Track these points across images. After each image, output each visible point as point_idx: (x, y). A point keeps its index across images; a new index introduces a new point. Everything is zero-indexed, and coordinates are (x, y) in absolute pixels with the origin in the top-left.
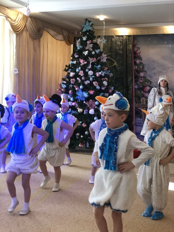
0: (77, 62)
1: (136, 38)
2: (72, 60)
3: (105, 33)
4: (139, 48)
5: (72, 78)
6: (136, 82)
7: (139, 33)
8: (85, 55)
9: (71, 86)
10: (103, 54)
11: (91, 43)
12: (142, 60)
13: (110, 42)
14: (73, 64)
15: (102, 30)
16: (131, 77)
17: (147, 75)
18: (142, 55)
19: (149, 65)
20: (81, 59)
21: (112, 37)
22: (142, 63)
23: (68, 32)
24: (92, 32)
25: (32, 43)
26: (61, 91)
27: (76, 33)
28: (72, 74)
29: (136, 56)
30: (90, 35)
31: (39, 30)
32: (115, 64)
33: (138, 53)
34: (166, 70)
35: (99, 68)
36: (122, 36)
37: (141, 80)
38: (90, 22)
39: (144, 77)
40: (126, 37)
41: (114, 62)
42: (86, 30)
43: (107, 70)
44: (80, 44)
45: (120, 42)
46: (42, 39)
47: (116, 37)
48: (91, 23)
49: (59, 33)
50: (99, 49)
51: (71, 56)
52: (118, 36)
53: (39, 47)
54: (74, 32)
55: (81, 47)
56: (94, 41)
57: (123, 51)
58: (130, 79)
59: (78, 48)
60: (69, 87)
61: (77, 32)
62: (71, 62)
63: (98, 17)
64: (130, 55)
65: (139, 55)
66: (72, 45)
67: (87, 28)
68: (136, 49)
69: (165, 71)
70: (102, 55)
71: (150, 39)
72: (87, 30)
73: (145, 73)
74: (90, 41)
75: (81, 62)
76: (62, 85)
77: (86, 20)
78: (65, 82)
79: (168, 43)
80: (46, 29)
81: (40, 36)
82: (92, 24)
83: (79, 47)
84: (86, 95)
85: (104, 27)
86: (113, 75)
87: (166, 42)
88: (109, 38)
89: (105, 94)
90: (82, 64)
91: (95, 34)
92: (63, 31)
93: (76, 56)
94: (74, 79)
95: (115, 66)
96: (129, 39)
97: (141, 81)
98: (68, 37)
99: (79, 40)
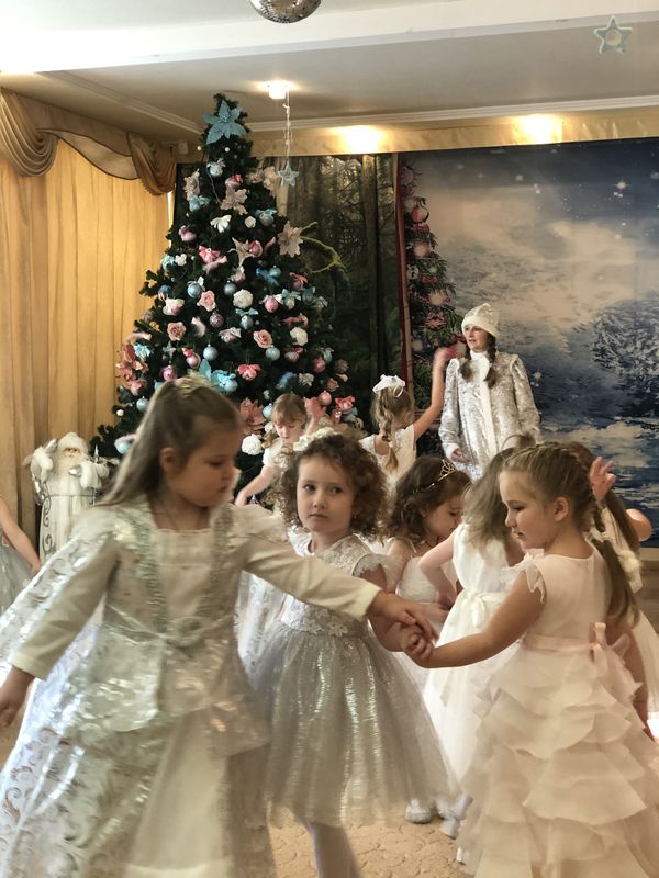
0: (188, 260)
1: (409, 164)
2: (172, 253)
3: (294, 145)
4: (423, 200)
5: (174, 319)
6: (416, 329)
7: (422, 146)
8: (221, 230)
9: (171, 350)
10: (288, 225)
11: (241, 187)
12: (433, 244)
13: (312, 181)
14: (174, 268)
15: (281, 134)
16: (397, 309)
17: (457, 298)
18: (433, 225)
19: (462, 262)
20: (206, 246)
21: (321, 160)
22: (436, 256)
23: (151, 146)
24: (243, 142)
25: (13, 189)
26: (134, 370)
27: (184, 148)
28: (172, 305)
29: (413, 229)
30: (236, 157)
31: (40, 141)
32: (336, 260)
33: (419, 219)
34: (528, 281)
35: (273, 281)
36: (359, 158)
37: (435, 318)
38: (232, 105)
39: (446, 309)
40: (372, 158)
41: (329, 255)
42: (219, 137)
43: (305, 285)
44: (198, 190)
45: (352, 178)
46: (51, 175)
47: (335, 163)
48: (237, 112)
49: (116, 151)
50: (274, 206)
51: (168, 237)
52: (343, 157)
53: (43, 203)
54: (177, 145)
55: (203, 200)
56: (253, 177)
57: (362, 212)
58: (392, 316)
59: (193, 207)
60: (162, 353)
61: (185, 145)
62: (166, 260)
63: (261, 87)
64: (389, 228)
65: (423, 228)
66: (170, 195)
67: (224, 128)
68: (410, 204)
69: (523, 285)
70: (285, 230)
71: (461, 167)
72: (224, 136)
73: (448, 291)
74: (238, 176)
75: (206, 259)
76: (136, 347)
77: (220, 98)
78: (147, 337)
79: (528, 181)
80: (65, 135)
81: (43, 162)
82: (243, 115)
83: (195, 201)
84: (226, 382)
85: (289, 124)
86: (326, 303)
87: (519, 178)
88: (308, 165)
89: (300, 375)
90: (207, 268)
91: (254, 152)
92: (132, 141)
93: (187, 237)
94: (180, 324)
95: (335, 268)
96: (383, 169)
97: (436, 323)
98: (154, 166)
99: (196, 174)
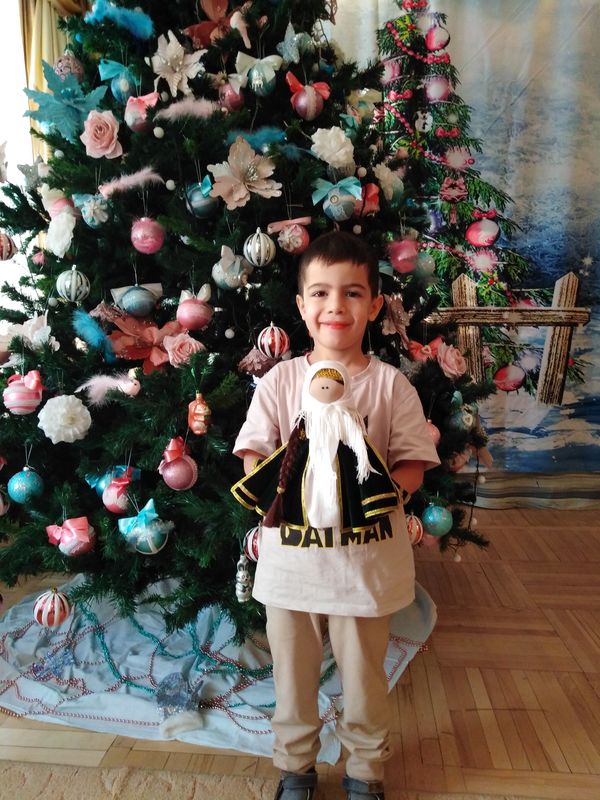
4: (444, 17)
22: (457, 99)
29: (427, 60)
33: (436, 45)
37: (453, 186)
39: (469, 174)
65: (441, 57)
68: (425, 23)
97: (454, 193)
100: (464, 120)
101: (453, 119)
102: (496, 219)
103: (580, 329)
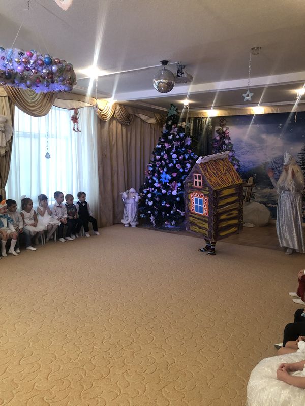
0: (162, 146)
4: (228, 128)
8: (170, 139)
11: (176, 127)
12: (230, 140)
19: (237, 144)
20: (167, 143)
22: (231, 143)
23: (160, 115)
24: (177, 116)
26: (149, 173)
28: (158, 157)
30: (175, 120)
33: (227, 133)
34: (254, 150)
35: (182, 152)
42: (171, 115)
44: (166, 128)
48: (176, 108)
49: (151, 117)
51: (158, 140)
55: (167, 131)
56: (179, 125)
59: (164, 132)
60: (155, 169)
62: (157, 146)
63: (182, 102)
65: (228, 136)
67: (172, 112)
70: (187, 138)
73: (234, 152)
76: (149, 167)
77: (172, 104)
78: (152, 165)
84: (169, 177)
85: (188, 111)
90: (166, 148)
92: (155, 114)
93: (163, 140)
94: (159, 162)
99: (165, 124)
100: (232, 147)
101: (230, 146)
102: (237, 165)
103: (254, 188)
